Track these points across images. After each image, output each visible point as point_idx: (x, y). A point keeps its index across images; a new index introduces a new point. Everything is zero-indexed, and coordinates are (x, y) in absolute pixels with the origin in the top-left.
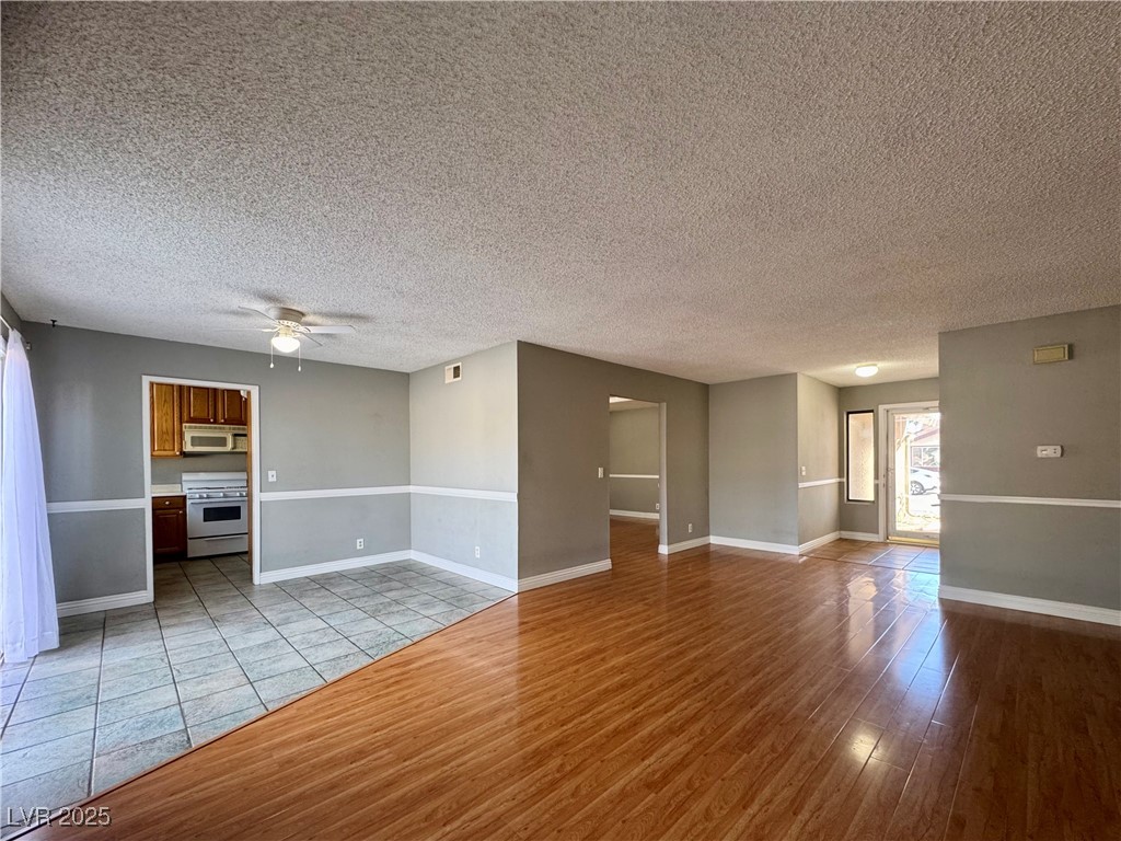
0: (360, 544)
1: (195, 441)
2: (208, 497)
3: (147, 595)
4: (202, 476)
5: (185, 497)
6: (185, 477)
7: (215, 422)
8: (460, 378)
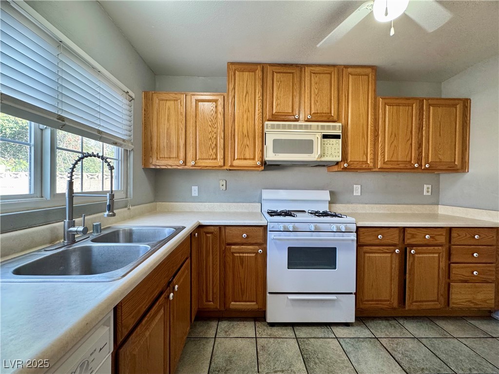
1: (280, 146)
5: (265, 227)
6: (267, 194)
7: (300, 120)
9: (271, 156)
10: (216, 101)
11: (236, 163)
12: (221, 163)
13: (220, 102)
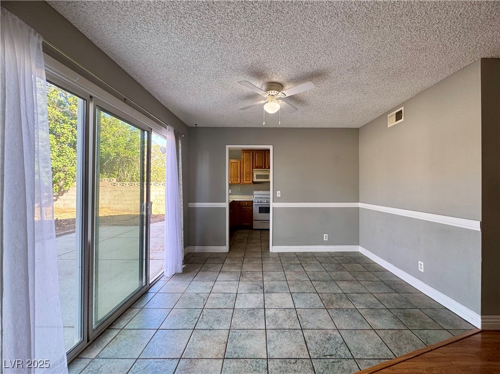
0: (325, 237)
1: (258, 176)
2: (261, 202)
3: (225, 249)
4: (261, 192)
5: (252, 201)
6: (255, 192)
7: (265, 168)
8: (402, 120)
9: (255, 180)
10: (238, 162)
11: (244, 182)
12: (239, 182)
13: (239, 162)
